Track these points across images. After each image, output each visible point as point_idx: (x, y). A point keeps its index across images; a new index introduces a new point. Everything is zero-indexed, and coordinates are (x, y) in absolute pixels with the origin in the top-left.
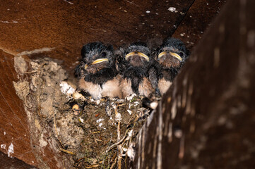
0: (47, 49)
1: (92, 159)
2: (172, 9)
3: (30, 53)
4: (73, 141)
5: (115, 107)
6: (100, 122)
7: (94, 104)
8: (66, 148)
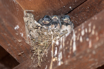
0: (33, 11)
1: (41, 43)
2: (70, 7)
3: (28, 11)
4: (35, 37)
5: (51, 30)
6: (45, 33)
7: (44, 28)
8: (33, 38)
